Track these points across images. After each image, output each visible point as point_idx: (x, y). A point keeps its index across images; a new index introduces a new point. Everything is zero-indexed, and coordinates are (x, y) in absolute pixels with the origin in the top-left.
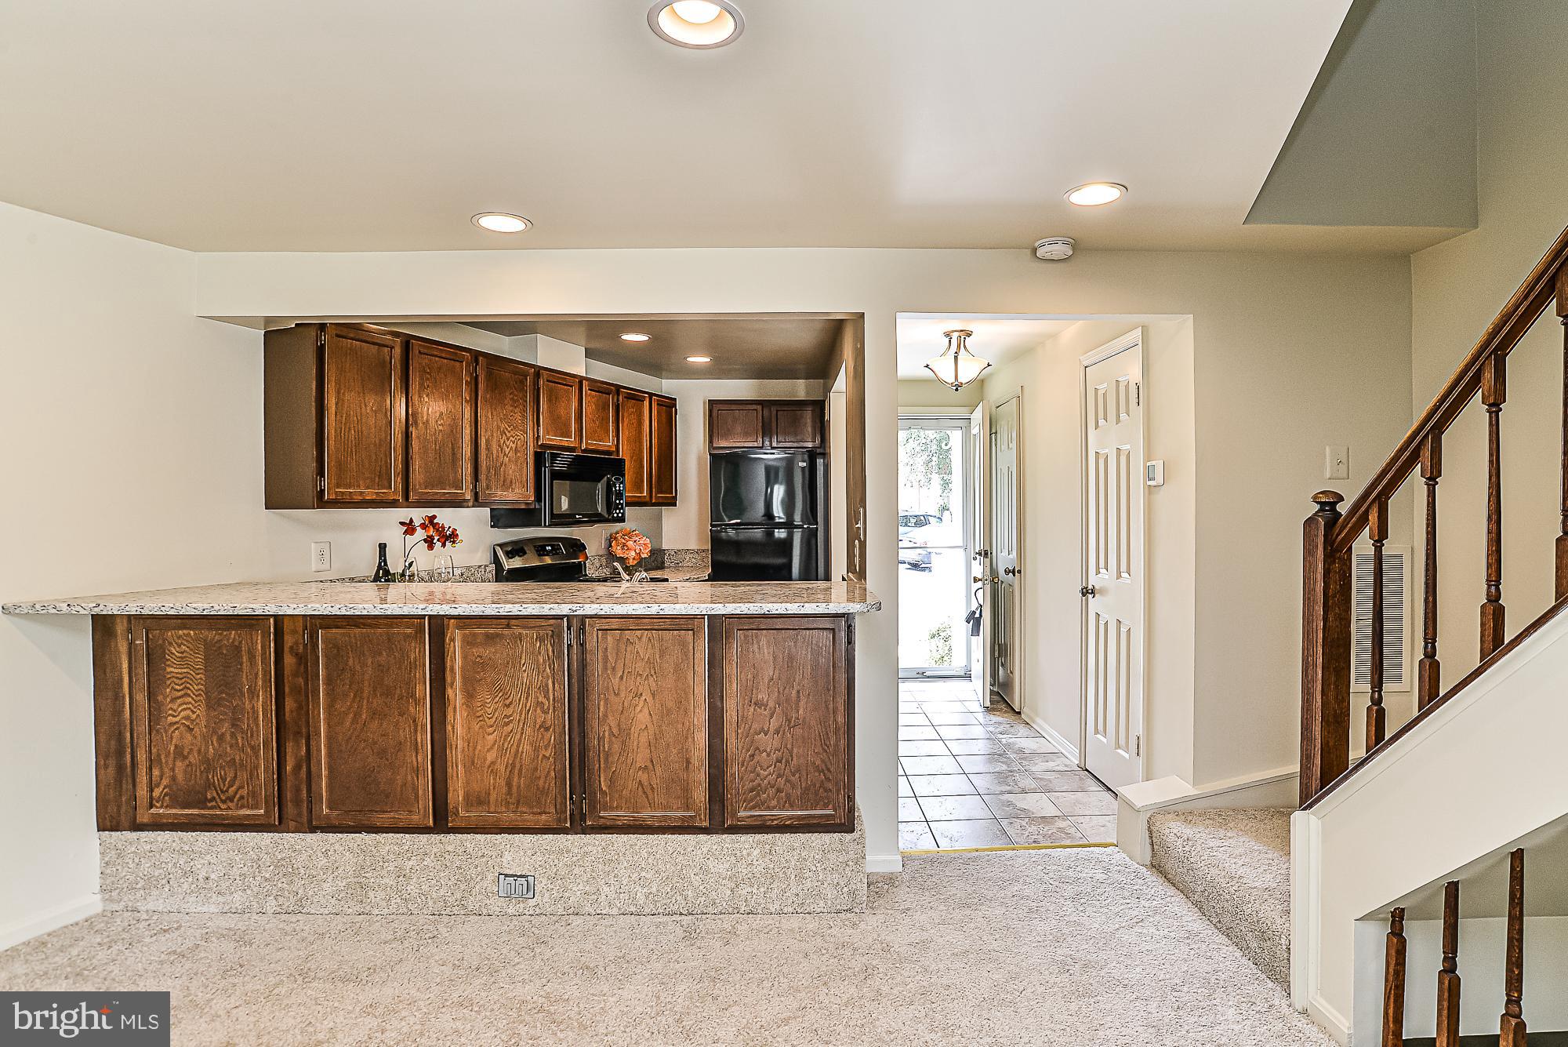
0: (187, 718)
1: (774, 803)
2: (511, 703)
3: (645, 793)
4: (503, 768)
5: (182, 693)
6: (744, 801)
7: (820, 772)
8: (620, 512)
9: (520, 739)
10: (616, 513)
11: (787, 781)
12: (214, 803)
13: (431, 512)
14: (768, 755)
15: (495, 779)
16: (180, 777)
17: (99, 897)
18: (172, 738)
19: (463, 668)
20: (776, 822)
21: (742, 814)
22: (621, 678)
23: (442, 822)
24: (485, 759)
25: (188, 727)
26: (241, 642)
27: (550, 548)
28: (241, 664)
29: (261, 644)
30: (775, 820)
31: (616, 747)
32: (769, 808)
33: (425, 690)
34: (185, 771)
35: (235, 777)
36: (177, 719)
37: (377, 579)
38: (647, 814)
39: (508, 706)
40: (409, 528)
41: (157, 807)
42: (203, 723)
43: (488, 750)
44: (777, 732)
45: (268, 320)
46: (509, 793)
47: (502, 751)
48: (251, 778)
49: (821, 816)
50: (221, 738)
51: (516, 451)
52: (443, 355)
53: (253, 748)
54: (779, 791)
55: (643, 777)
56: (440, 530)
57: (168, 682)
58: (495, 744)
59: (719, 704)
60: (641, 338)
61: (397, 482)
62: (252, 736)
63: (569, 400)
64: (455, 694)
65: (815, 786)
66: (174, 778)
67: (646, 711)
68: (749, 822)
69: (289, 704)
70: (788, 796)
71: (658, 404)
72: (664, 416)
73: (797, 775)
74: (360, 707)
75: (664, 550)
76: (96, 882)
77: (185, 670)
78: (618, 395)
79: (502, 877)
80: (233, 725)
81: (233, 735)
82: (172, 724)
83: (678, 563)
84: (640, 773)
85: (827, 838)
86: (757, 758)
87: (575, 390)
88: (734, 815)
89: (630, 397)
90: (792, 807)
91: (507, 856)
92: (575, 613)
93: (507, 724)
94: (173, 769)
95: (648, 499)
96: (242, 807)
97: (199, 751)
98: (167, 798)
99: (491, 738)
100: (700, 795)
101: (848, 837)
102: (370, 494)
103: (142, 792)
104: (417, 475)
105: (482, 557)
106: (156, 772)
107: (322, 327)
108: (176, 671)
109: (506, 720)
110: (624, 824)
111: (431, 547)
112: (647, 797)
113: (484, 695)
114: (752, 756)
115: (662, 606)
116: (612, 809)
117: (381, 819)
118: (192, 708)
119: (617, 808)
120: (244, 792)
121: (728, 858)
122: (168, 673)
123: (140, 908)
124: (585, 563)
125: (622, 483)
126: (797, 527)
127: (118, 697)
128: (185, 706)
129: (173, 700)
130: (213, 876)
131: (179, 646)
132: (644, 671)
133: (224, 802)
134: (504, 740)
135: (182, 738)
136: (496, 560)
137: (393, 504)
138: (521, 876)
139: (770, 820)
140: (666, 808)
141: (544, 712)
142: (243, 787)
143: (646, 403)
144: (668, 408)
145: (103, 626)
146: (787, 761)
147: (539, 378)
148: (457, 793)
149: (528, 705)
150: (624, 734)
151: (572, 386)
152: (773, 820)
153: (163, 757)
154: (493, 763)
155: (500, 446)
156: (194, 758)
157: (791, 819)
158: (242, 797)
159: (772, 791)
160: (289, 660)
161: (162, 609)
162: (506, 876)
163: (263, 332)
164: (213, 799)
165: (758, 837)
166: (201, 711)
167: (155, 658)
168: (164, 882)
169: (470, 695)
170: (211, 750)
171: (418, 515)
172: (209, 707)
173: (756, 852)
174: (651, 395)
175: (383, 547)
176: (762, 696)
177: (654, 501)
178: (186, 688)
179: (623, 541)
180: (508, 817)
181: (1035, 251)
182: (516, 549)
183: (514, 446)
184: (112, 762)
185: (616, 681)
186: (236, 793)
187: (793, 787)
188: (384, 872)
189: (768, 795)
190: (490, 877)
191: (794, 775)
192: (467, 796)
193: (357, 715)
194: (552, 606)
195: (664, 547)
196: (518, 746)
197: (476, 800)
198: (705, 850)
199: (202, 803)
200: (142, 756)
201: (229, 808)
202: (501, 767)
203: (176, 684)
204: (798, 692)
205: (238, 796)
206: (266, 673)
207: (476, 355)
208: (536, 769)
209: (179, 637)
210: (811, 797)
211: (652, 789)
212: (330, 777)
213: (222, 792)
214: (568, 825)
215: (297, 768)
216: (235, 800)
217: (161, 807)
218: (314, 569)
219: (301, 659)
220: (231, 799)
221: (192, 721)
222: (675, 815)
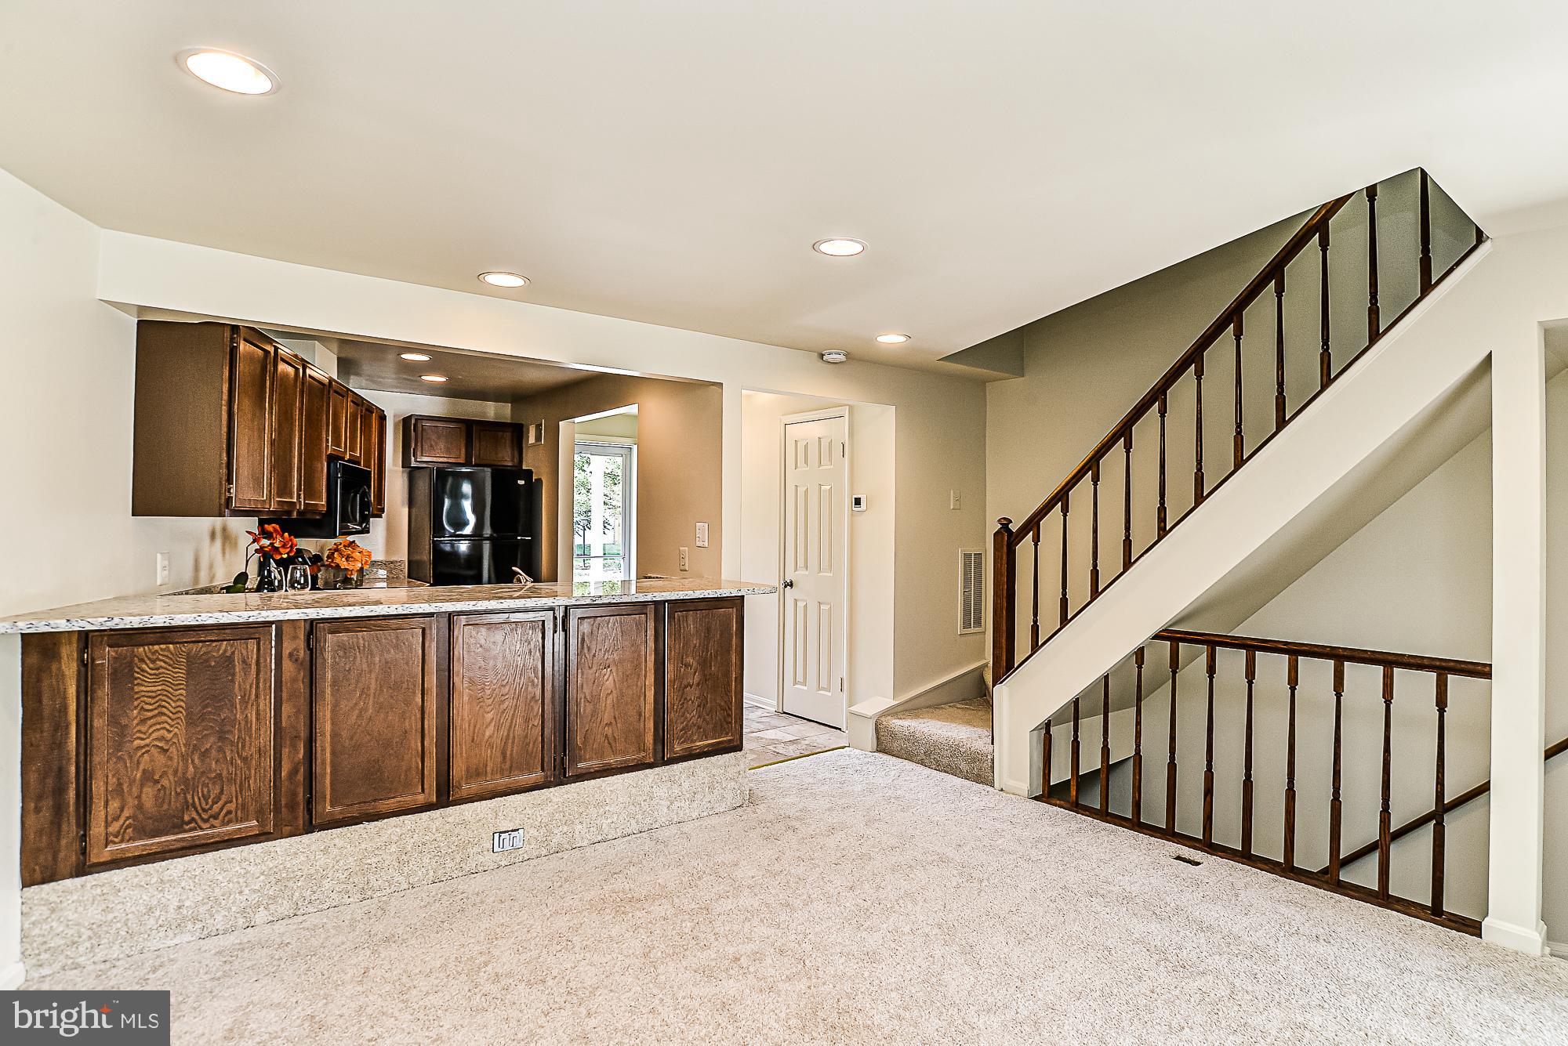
0: (160, 738)
1: (696, 737)
2: (506, 683)
3: (609, 743)
5: (156, 711)
6: (677, 740)
7: (724, 710)
9: (513, 715)
11: (704, 719)
12: (193, 825)
14: (693, 702)
15: (492, 751)
16: (148, 804)
18: (138, 763)
20: (697, 751)
21: (676, 749)
23: (445, 796)
24: (484, 735)
25: (161, 748)
26: (233, 653)
28: (233, 675)
29: (258, 650)
31: (589, 710)
32: (693, 742)
34: (156, 797)
35: (222, 792)
36: (147, 741)
38: (612, 760)
39: (503, 686)
41: (115, 843)
42: (183, 741)
43: (487, 727)
44: (698, 684)
46: (504, 760)
47: (498, 728)
48: (241, 791)
49: (725, 742)
50: (205, 755)
53: (245, 760)
54: (699, 728)
55: (608, 731)
57: (136, 703)
58: (491, 722)
59: (662, 669)
62: (243, 747)
65: (720, 721)
66: (140, 807)
67: (611, 679)
68: (681, 753)
69: (286, 711)
70: (704, 731)
73: (710, 715)
74: (366, 703)
77: (160, 688)
79: (497, 835)
80: (221, 739)
81: (221, 750)
82: (140, 748)
84: (606, 728)
86: (685, 706)
88: (671, 749)
90: (707, 738)
91: (501, 816)
93: (503, 702)
94: (139, 797)
96: (230, 822)
97: (176, 772)
98: (130, 830)
99: (489, 716)
100: (648, 740)
101: (738, 754)
103: (93, 829)
106: (117, 804)
107: (235, 329)
108: (149, 689)
109: (503, 698)
110: (594, 771)
112: (611, 747)
114: (683, 704)
116: (587, 760)
117: (384, 806)
118: (168, 727)
119: (590, 759)
120: (232, 806)
121: (666, 784)
122: (137, 693)
127: (59, 728)
128: (158, 727)
129: (143, 721)
131: (153, 662)
132: (611, 648)
133: (206, 821)
134: (501, 717)
135: (152, 761)
138: (513, 831)
139: (694, 750)
140: (624, 753)
141: (535, 689)
142: (231, 802)
145: (39, 647)
146: (704, 706)
148: (458, 769)
149: (522, 683)
150: (594, 700)
152: (696, 749)
153: (125, 787)
154: (490, 738)
156: (168, 781)
157: (706, 747)
158: (229, 812)
159: (695, 729)
162: (501, 833)
163: (136, 320)
164: (193, 820)
165: (686, 764)
166: (180, 730)
167: (124, 675)
170: (191, 769)
172: (191, 722)
173: (684, 776)
176: (690, 660)
178: (160, 706)
180: (503, 782)
181: (822, 356)
186: (222, 809)
187: (708, 723)
189: (693, 733)
190: (487, 837)
191: (708, 715)
192: (466, 771)
193: (362, 712)
196: (512, 719)
197: (476, 773)
198: (650, 780)
199: (178, 827)
201: (213, 827)
202: (497, 741)
203: (147, 704)
204: (712, 654)
205: (224, 811)
208: (526, 737)
209: (155, 652)
210: (718, 729)
211: (615, 739)
212: (335, 775)
213: (204, 810)
214: (552, 780)
215: (294, 772)
216: (221, 817)
217: (122, 841)
218: (158, 584)
220: (215, 817)
221: (167, 741)
222: (632, 757)
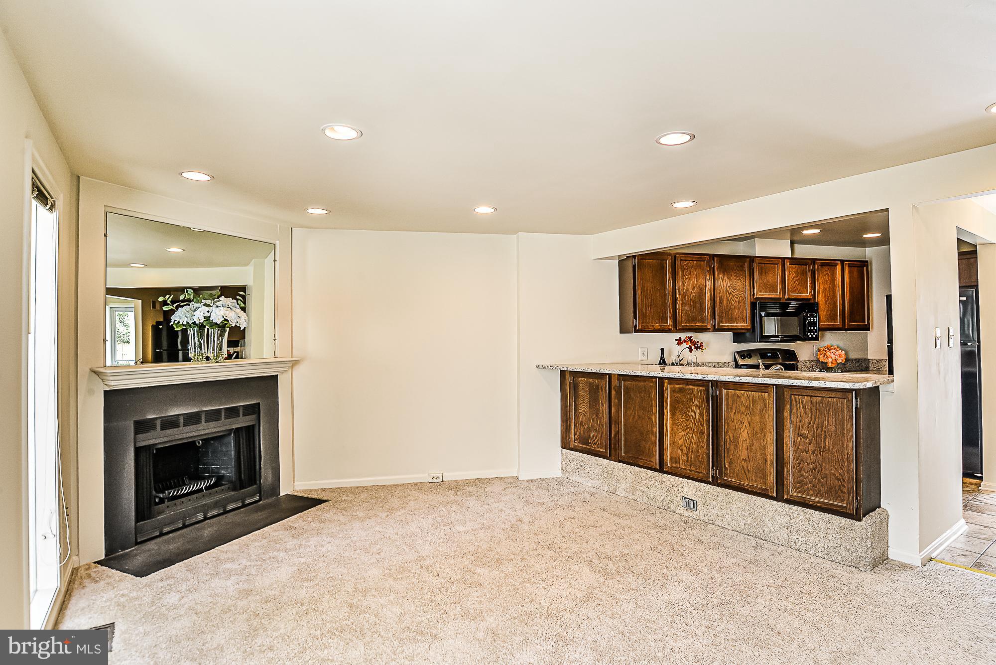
0: (584, 411)
1: (811, 492)
2: (689, 420)
3: (745, 472)
4: (685, 448)
6: (795, 487)
7: (838, 481)
8: (814, 334)
9: (692, 437)
10: (811, 334)
11: (819, 481)
12: (591, 445)
13: (689, 334)
14: (808, 465)
15: (682, 453)
16: (582, 433)
17: (560, 471)
18: (580, 418)
19: (671, 402)
20: (811, 503)
21: (793, 494)
22: (735, 413)
23: (662, 468)
24: (678, 444)
25: (584, 414)
26: (599, 383)
27: (770, 355)
28: (599, 392)
29: (605, 384)
30: (812, 501)
31: (732, 447)
32: (808, 494)
33: (656, 409)
34: (583, 431)
35: (597, 436)
36: (582, 411)
38: (745, 483)
39: (687, 421)
40: (679, 341)
41: (575, 443)
42: (588, 413)
43: (680, 440)
44: (813, 453)
45: (620, 256)
46: (687, 461)
47: (685, 441)
48: (601, 437)
49: (838, 506)
50: (593, 420)
51: (739, 302)
52: (694, 259)
53: (602, 425)
54: (814, 486)
55: (744, 464)
56: (694, 343)
57: (579, 397)
58: (682, 438)
59: (782, 432)
61: (670, 321)
62: (602, 420)
63: (775, 272)
64: (668, 412)
65: (835, 488)
66: (580, 433)
67: (746, 431)
68: (796, 499)
69: (613, 410)
70: (819, 491)
71: (849, 266)
72: (855, 274)
73: (825, 480)
74: (635, 414)
75: (869, 359)
76: (560, 467)
77: (584, 393)
78: (814, 265)
79: (684, 498)
80: (597, 416)
81: (596, 419)
82: (580, 413)
84: (743, 462)
85: (844, 520)
86: (802, 465)
87: (779, 268)
88: (788, 493)
89: (823, 265)
90: (821, 496)
91: (686, 489)
93: (687, 429)
94: (580, 430)
95: (841, 326)
96: (598, 448)
97: (587, 424)
98: (578, 440)
99: (681, 434)
100: (771, 478)
101: (857, 523)
102: (657, 326)
103: (572, 436)
104: (680, 318)
105: (728, 358)
106: (575, 430)
107: (634, 257)
108: (582, 393)
109: (687, 427)
110: (734, 485)
111: (691, 351)
112: (746, 474)
113: (678, 415)
114: (799, 464)
116: (730, 477)
117: (641, 463)
118: (586, 407)
119: (733, 477)
120: (599, 442)
121: (786, 516)
122: (579, 394)
123: (571, 479)
124: (797, 364)
125: (816, 317)
127: (566, 401)
128: (584, 407)
129: (581, 404)
130: (590, 472)
131: (582, 383)
132: (745, 411)
133: (594, 445)
134: (686, 436)
135: (583, 418)
136: (736, 360)
137: (669, 331)
138: (691, 500)
139: (808, 501)
140: (756, 482)
141: (702, 426)
142: (599, 440)
143: (839, 267)
144: (861, 268)
145: (563, 373)
146: (819, 470)
147: (753, 262)
148: (668, 457)
149: (696, 421)
150: (735, 441)
151: (777, 264)
152: (810, 501)
153: (578, 424)
154: (681, 445)
155: (728, 300)
156: (586, 427)
157: (820, 503)
158: (599, 444)
159: (810, 486)
160: (613, 392)
161: (578, 369)
162: (685, 498)
163: (618, 261)
164: (591, 443)
165: (802, 509)
166: (588, 409)
167: (576, 388)
168: (577, 471)
169: (673, 414)
170: (590, 424)
171: (683, 335)
172: (590, 408)
173: (801, 517)
174: (842, 261)
175: (662, 350)
176: (805, 432)
177: (846, 327)
178: (584, 400)
179: (824, 352)
180: (686, 471)
182: (744, 354)
183: (737, 300)
184: (565, 424)
185: (732, 414)
186: (597, 442)
187: (822, 485)
188: (642, 485)
189: (808, 488)
190: (680, 497)
191: (823, 479)
192: (671, 459)
193: (634, 417)
196: (691, 440)
197: (675, 461)
198: (774, 509)
199: (587, 444)
200: (572, 424)
201: (595, 447)
203: (581, 398)
204: (825, 432)
206: (606, 397)
207: (713, 256)
208: (698, 452)
209: (582, 381)
210: (832, 492)
211: (749, 471)
212: (625, 441)
213: (593, 440)
214: (711, 480)
215: (615, 435)
217: (577, 443)
218: (640, 359)
219: (617, 392)
220: (596, 444)
221: (585, 412)
222: (759, 485)
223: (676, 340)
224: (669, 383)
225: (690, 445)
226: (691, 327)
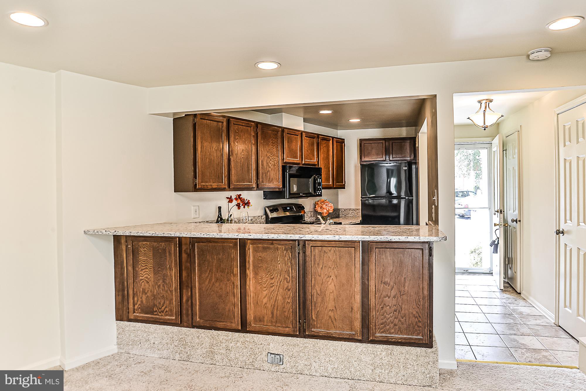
0: (147, 277)
1: (393, 331)
2: (273, 278)
3: (332, 321)
4: (270, 306)
5: (145, 267)
6: (379, 329)
7: (415, 317)
8: (319, 192)
9: (277, 294)
11: (400, 321)
12: (156, 313)
13: (239, 193)
14: (390, 308)
15: (266, 311)
16: (144, 302)
17: (116, 346)
18: (141, 285)
19: (253, 261)
20: (393, 340)
21: (378, 335)
22: (322, 268)
23: (244, 328)
24: (262, 302)
25: (147, 281)
26: (166, 248)
27: (289, 208)
28: (166, 256)
29: (173, 248)
30: (393, 339)
31: (320, 300)
32: (390, 333)
33: (237, 270)
34: (146, 299)
35: (164, 302)
36: (143, 278)
37: (217, 222)
38: (333, 331)
39: (272, 279)
40: (230, 200)
41: (136, 313)
42: (153, 280)
43: (264, 298)
44: (394, 297)
45: (174, 114)
46: (273, 317)
47: (270, 299)
48: (170, 304)
49: (416, 339)
50: (159, 286)
51: (274, 165)
52: (244, 125)
53: (171, 291)
54: (395, 325)
55: (331, 314)
56: (243, 200)
57: (140, 263)
58: (266, 295)
59: (367, 282)
60: (329, 112)
61: (225, 180)
62: (170, 286)
63: (297, 141)
64: (250, 273)
65: (413, 324)
66: (142, 302)
67: (333, 284)
68: (380, 339)
69: (184, 274)
70: (400, 328)
71: (336, 142)
72: (339, 147)
73: (404, 318)
74: (211, 276)
75: (339, 209)
76: (115, 341)
77: (146, 258)
78: (318, 138)
79: (269, 354)
80: (163, 281)
81: (163, 286)
82: (141, 280)
83: (346, 215)
84: (330, 312)
85: (418, 349)
86: (385, 309)
87: (299, 137)
88: (374, 334)
89: (324, 139)
90: (401, 333)
91: (272, 345)
92: (301, 239)
93: (272, 287)
94: (141, 298)
95: (332, 186)
96: (167, 315)
97: (151, 292)
98: (140, 309)
99: (265, 293)
100: (358, 324)
101: (429, 350)
102: (215, 185)
103: (131, 306)
104: (233, 178)
105: (260, 212)
106: (136, 299)
107: (195, 115)
108: (143, 258)
109: (271, 285)
110: (323, 335)
111: (239, 208)
112: (333, 323)
113: (262, 274)
114: (382, 308)
115: (341, 236)
116: (317, 328)
117: (220, 325)
118: (149, 274)
119: (320, 328)
120: (167, 309)
121: (371, 355)
122: (140, 259)
123: (131, 353)
124: (304, 215)
125: (320, 179)
126: (403, 198)
127: (122, 268)
128: (146, 273)
129: (142, 270)
130: (156, 343)
131: (144, 248)
132: (332, 265)
133: (160, 313)
134: (271, 294)
135: (145, 285)
136: (266, 213)
137: (223, 190)
138: (278, 355)
139: (391, 339)
140: (342, 329)
141: (288, 282)
142: (167, 307)
143: (331, 142)
144: (341, 144)
145: (117, 239)
146: (399, 311)
147: (283, 132)
148: (250, 316)
149: (281, 279)
150: (323, 294)
151: (298, 135)
152: (392, 339)
153: (138, 293)
154: (266, 304)
155: (267, 163)
156: (149, 294)
157: (401, 339)
158: (167, 311)
159: (392, 325)
160: (184, 256)
161: (138, 233)
162: (271, 354)
163: (172, 119)
164: (156, 311)
165: (385, 346)
166: (152, 275)
167: (135, 253)
168: (139, 343)
169: (256, 274)
170: (155, 291)
171: (233, 194)
172: (155, 274)
173: (384, 353)
174: (333, 138)
175: (220, 208)
176: (387, 280)
177: (335, 186)
178: (146, 265)
179: (321, 205)
180: (272, 328)
181: (528, 56)
182: (274, 209)
183: (273, 163)
184: (120, 293)
185: (319, 270)
186: (165, 309)
187: (402, 324)
188: (221, 348)
189: (390, 327)
190: (265, 353)
192: (255, 318)
193: (210, 280)
194: (291, 235)
195: (339, 207)
196: (276, 297)
197: (259, 319)
198: (360, 350)
199: (152, 313)
200: (131, 292)
201: (162, 315)
202: (269, 305)
203: (143, 264)
204: (405, 278)
205: (165, 310)
206: (176, 261)
207: (257, 124)
208: (284, 308)
209: (144, 245)
210: (410, 329)
211: (336, 320)
212: (200, 306)
213: (160, 308)
214: (298, 333)
215: (187, 301)
216: (164, 312)
217: (138, 313)
218: (192, 217)
219: (189, 255)
220: (163, 312)
221: (148, 279)
222: (347, 332)
223: (227, 198)
224: (252, 244)
225: (275, 302)
226: (241, 186)
